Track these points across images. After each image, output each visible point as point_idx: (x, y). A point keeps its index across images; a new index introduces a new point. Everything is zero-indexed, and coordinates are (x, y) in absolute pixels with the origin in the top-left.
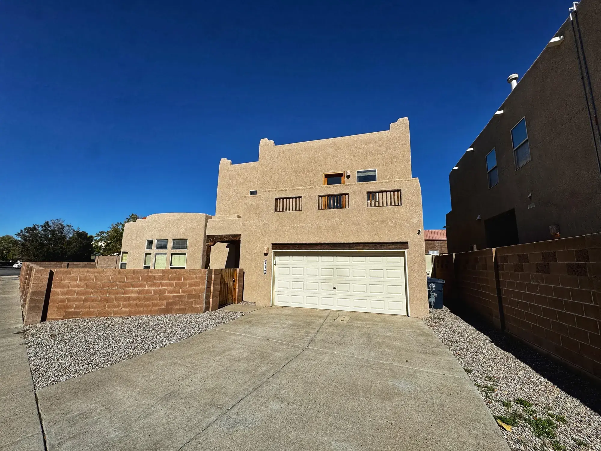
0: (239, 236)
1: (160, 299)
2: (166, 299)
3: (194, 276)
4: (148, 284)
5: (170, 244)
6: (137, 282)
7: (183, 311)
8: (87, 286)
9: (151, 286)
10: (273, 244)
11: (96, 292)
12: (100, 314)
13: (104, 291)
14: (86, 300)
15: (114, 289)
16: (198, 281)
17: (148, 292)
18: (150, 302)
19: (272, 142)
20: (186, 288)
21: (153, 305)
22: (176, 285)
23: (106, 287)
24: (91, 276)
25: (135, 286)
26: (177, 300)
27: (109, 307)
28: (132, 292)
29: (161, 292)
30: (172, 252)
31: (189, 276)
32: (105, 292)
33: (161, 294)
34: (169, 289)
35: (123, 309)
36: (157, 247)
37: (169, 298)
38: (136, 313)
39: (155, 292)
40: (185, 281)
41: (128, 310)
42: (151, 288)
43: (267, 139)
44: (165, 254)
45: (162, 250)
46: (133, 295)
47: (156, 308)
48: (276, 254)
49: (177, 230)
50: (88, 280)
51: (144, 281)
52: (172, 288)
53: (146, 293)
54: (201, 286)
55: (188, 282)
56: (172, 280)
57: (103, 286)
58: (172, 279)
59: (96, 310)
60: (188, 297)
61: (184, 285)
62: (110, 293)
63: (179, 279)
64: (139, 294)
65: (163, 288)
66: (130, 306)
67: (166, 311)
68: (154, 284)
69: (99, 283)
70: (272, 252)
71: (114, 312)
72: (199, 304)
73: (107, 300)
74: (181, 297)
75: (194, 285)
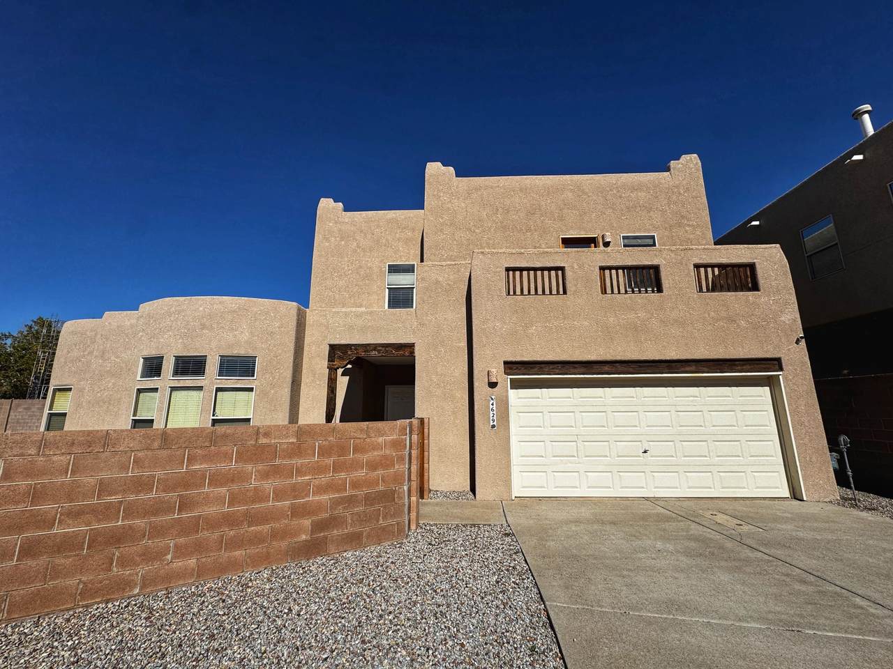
0: (412, 346)
1: (297, 512)
2: (309, 513)
3: (381, 440)
4: (258, 471)
5: (212, 366)
6: (223, 466)
7: (355, 540)
8: (36, 495)
9: (265, 475)
10: (506, 363)
11: (75, 514)
12: (88, 592)
13: (108, 506)
14: (29, 550)
15: (142, 496)
16: (388, 452)
17: (259, 496)
18: (265, 528)
19: (451, 169)
20: (361, 474)
21: (275, 535)
22: (337, 468)
23: (116, 494)
24: (55, 458)
25: (216, 480)
26: (339, 510)
27: (123, 563)
28: (207, 500)
29: (296, 491)
30: (217, 384)
31: (368, 440)
32: (108, 512)
33: (295, 497)
34: (317, 482)
35: (178, 564)
36: (176, 373)
37: (319, 507)
38: (221, 569)
39: (279, 495)
40: (358, 456)
41: (192, 562)
42: (269, 485)
43: (439, 164)
44: (200, 388)
45: (189, 381)
46: (211, 510)
47: (284, 544)
48: (516, 385)
49: (231, 335)
50: (42, 473)
51: (246, 461)
52: (324, 479)
53: (253, 502)
54: (397, 467)
55: (365, 458)
56: (323, 455)
57: (104, 488)
58: (324, 452)
59: (72, 582)
60: (369, 500)
61: (356, 465)
62: (130, 512)
63: (343, 450)
64: (231, 504)
65: (300, 479)
66: (199, 548)
67: (313, 549)
68: (276, 471)
69: (89, 480)
70: (505, 380)
71: (143, 577)
72: (393, 516)
73: (117, 538)
74: (351, 501)
75: (382, 464)
